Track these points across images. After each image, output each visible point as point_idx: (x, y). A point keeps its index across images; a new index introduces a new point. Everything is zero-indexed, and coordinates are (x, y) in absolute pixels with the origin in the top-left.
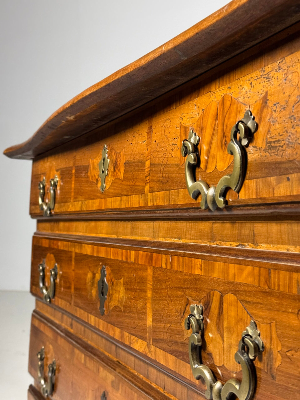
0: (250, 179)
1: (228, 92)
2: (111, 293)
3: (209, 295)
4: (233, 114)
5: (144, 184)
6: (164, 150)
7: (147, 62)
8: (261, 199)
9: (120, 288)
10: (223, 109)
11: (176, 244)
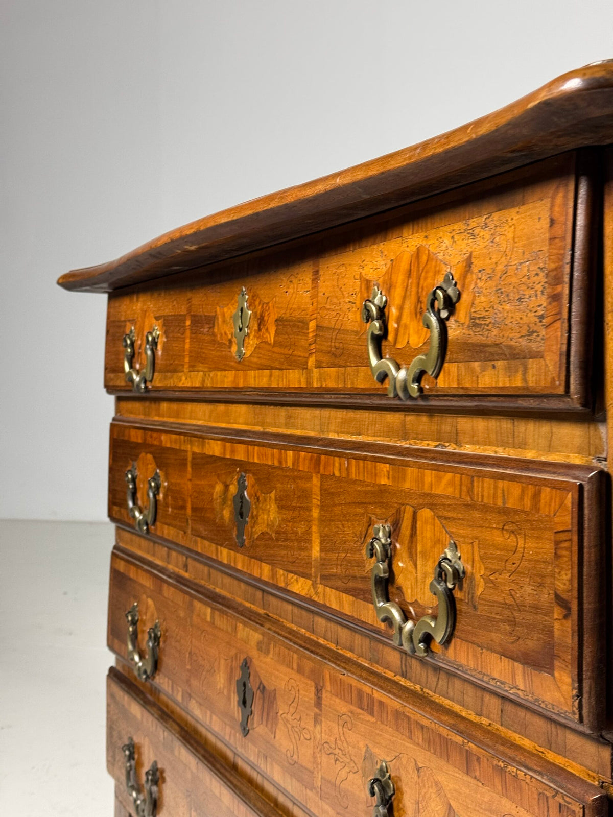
0: (450, 362)
1: (424, 243)
2: (255, 513)
3: (399, 511)
4: (431, 274)
5: (307, 355)
6: (337, 308)
7: (314, 194)
8: (462, 388)
9: (271, 506)
10: (419, 264)
11: (354, 442)
